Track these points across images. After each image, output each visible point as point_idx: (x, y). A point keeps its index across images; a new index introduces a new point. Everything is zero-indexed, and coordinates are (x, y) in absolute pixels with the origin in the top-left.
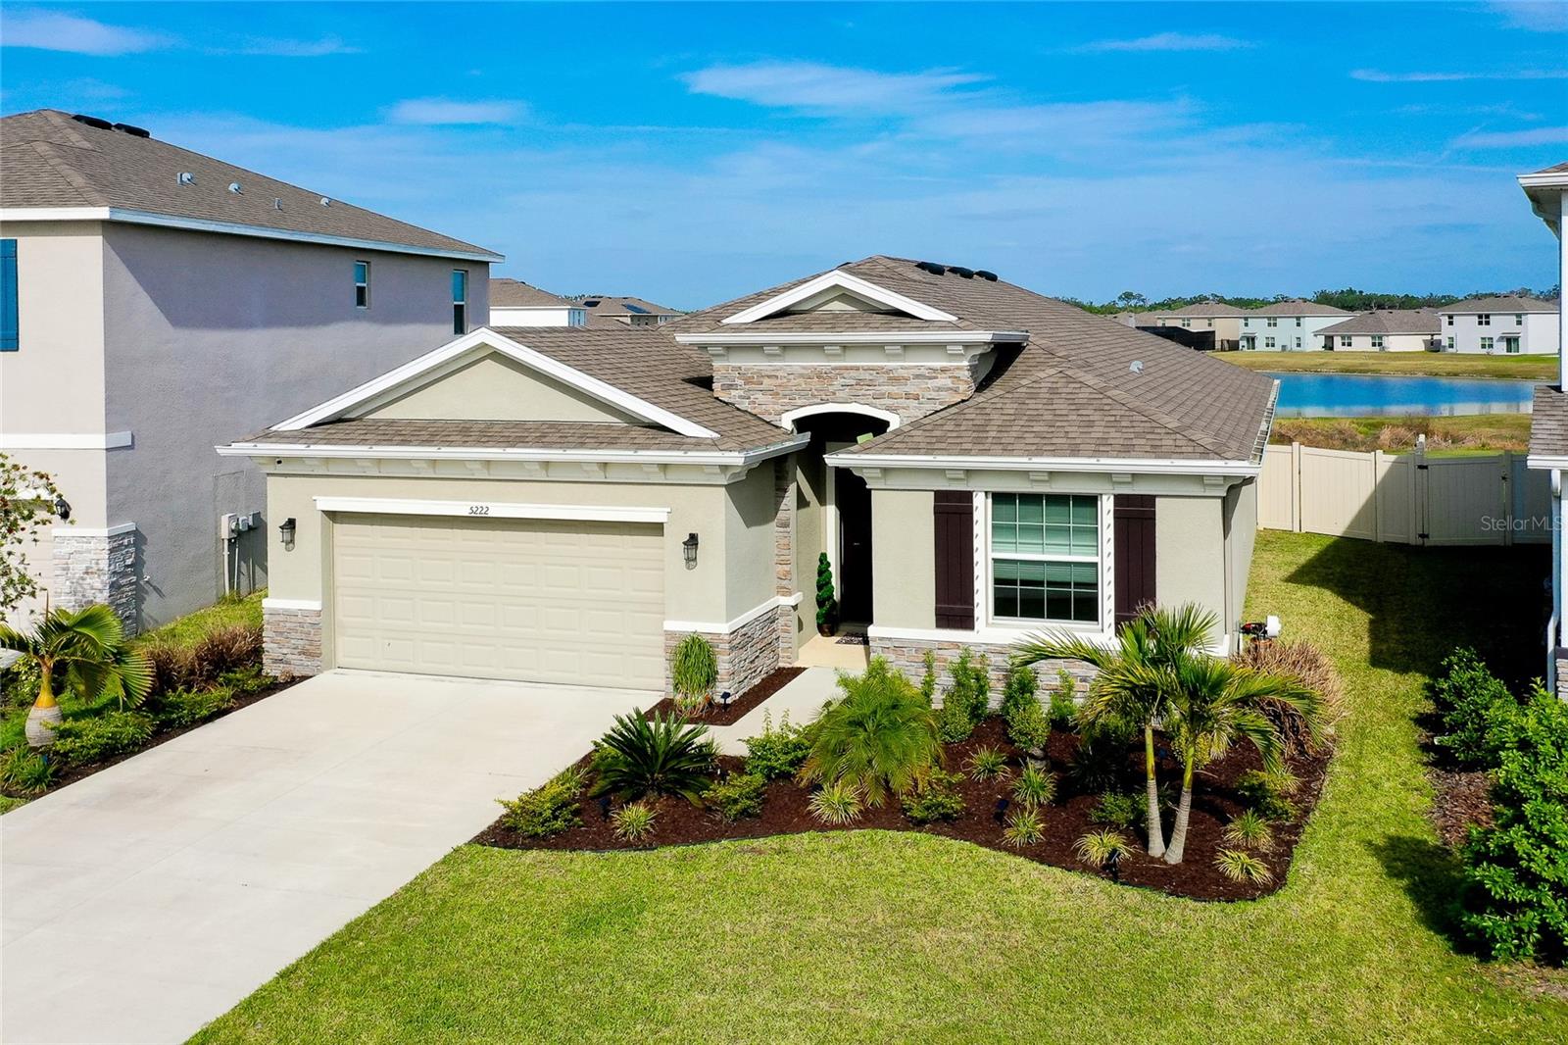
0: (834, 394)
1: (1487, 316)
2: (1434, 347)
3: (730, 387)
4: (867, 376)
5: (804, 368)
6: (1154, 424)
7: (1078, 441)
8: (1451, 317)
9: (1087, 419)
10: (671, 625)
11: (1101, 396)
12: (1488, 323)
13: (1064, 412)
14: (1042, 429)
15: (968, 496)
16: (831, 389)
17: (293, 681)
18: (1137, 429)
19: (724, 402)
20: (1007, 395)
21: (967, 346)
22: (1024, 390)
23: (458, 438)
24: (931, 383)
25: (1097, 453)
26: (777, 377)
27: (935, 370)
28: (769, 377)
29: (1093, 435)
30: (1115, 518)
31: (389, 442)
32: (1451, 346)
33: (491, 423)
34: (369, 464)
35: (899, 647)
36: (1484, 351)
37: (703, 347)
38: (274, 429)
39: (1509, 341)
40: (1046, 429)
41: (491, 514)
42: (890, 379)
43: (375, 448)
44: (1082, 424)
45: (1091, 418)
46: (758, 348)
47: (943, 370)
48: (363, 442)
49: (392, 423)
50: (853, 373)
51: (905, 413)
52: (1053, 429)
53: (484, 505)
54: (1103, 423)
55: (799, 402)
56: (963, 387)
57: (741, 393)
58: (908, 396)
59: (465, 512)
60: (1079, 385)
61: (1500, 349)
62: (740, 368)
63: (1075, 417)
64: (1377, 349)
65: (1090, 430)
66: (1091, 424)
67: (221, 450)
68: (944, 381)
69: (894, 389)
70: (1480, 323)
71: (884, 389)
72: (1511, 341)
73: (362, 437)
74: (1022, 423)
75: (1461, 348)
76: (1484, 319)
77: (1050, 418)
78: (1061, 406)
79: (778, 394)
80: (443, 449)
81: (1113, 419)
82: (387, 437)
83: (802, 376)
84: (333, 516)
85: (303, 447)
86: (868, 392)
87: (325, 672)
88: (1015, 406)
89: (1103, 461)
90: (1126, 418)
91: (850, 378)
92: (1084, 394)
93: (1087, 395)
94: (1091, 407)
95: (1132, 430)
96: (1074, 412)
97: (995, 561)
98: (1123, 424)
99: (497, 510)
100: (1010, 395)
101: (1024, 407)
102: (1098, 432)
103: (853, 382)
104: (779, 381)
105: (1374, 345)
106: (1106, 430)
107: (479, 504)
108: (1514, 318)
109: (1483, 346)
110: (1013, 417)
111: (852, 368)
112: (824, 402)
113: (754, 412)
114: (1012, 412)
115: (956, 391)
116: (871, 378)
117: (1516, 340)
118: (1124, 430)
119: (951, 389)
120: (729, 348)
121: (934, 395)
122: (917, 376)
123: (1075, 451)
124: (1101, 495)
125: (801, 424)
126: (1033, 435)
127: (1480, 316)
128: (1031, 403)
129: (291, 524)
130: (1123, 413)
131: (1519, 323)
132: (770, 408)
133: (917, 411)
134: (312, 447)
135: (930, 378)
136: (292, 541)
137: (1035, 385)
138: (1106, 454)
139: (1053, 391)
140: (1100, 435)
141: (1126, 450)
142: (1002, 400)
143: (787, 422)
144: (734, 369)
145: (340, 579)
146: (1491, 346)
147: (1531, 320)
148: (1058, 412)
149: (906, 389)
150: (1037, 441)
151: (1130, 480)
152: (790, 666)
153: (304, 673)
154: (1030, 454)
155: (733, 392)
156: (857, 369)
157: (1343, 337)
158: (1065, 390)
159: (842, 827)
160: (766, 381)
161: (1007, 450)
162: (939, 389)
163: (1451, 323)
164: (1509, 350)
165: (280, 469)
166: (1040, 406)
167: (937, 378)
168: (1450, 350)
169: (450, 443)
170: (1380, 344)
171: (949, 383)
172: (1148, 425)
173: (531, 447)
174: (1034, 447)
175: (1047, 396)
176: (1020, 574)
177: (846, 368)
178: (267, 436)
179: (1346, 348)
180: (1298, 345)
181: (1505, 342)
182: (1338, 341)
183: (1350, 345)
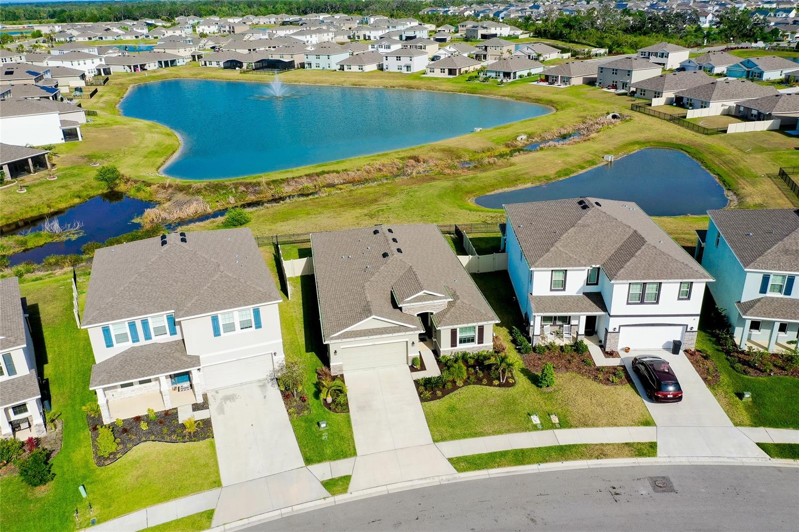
1: (400, 57)
2: (381, 68)
8: (387, 57)
12: (400, 60)
15: (456, 329)
19: (404, 313)
26: (414, 308)
32: (387, 68)
35: (445, 351)
36: (399, 71)
39: (407, 67)
55: (418, 311)
58: (437, 308)
61: (404, 70)
62: (407, 308)
64: (361, 71)
69: (434, 308)
70: (397, 60)
72: (408, 67)
75: (391, 69)
76: (398, 58)
79: (415, 311)
83: (419, 308)
96: (469, 312)
97: (460, 337)
98: (478, 315)
103: (428, 308)
108: (409, 58)
109: (399, 69)
112: (423, 311)
113: (410, 314)
114: (459, 313)
117: (410, 66)
121: (442, 308)
122: (439, 306)
124: (476, 327)
127: (397, 57)
131: (411, 60)
132: (413, 313)
133: (439, 311)
140: (475, 318)
143: (416, 315)
146: (401, 69)
147: (414, 59)
150: (467, 320)
155: (406, 311)
157: (348, 65)
163: (387, 60)
164: (407, 71)
168: (387, 70)
171: (444, 306)
172: (481, 314)
176: (463, 338)
179: (349, 70)
180: (329, 67)
181: (406, 68)
182: (345, 67)
183: (350, 69)
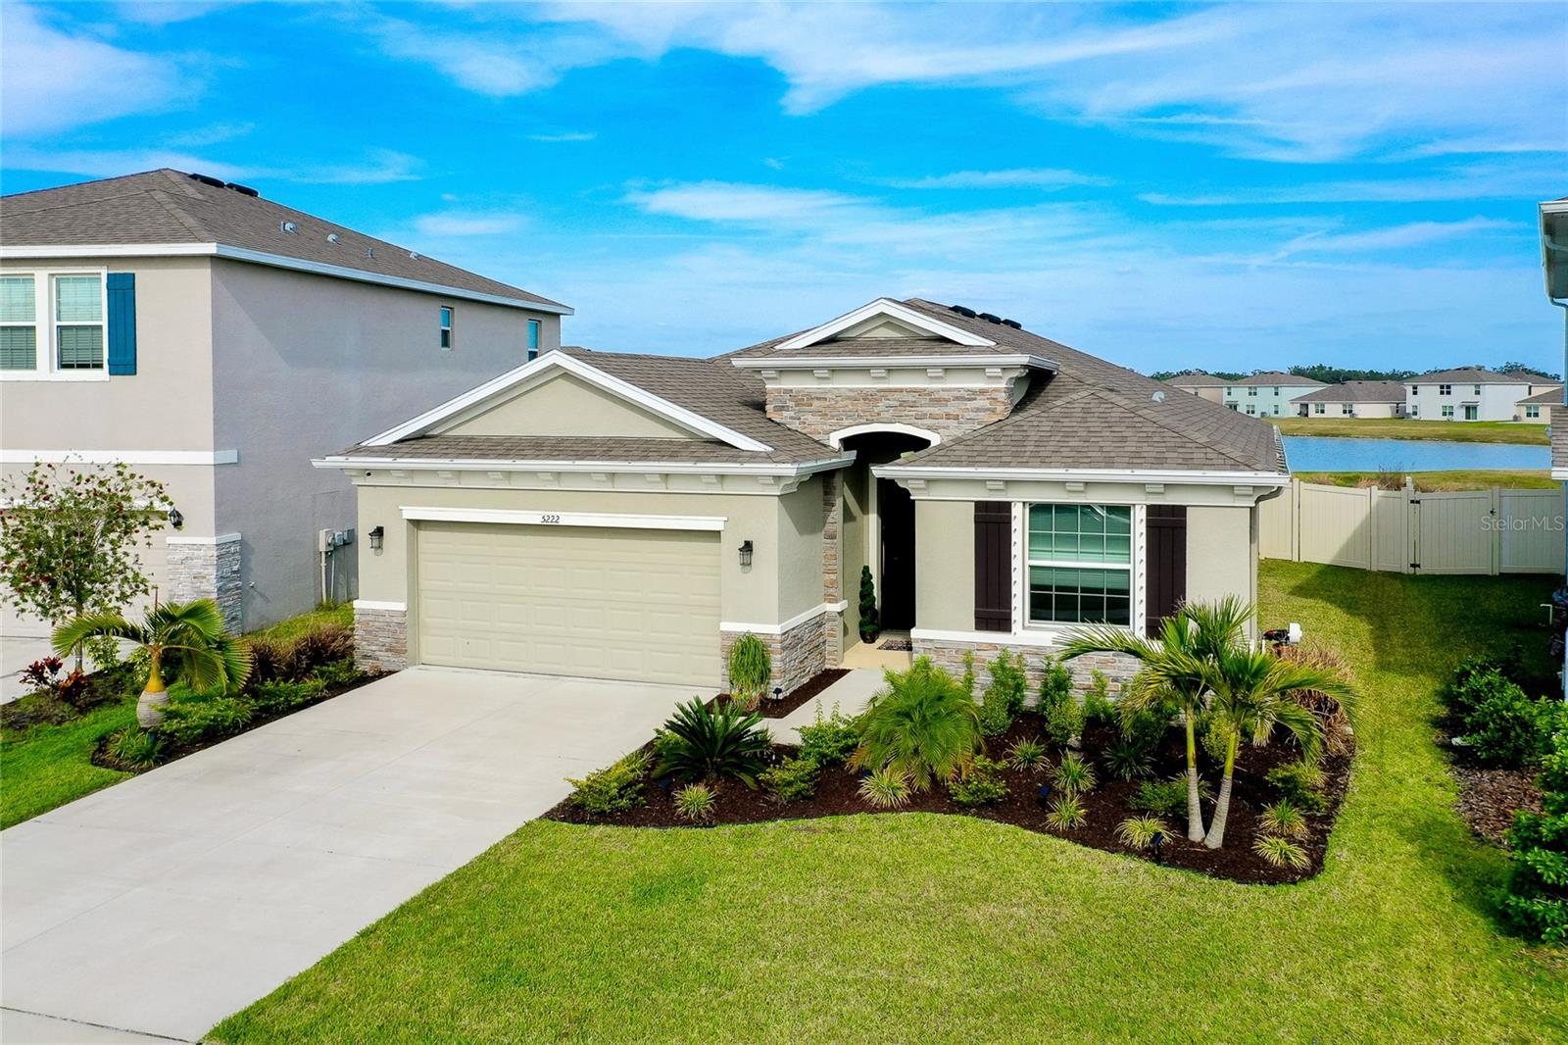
0: (879, 414)
1: (1449, 387)
2: (1400, 415)
3: (782, 408)
4: (910, 398)
5: (851, 390)
6: (1185, 440)
7: (1113, 454)
8: (1415, 389)
9: (1120, 434)
10: (726, 626)
11: (1132, 415)
12: (1449, 393)
13: (1099, 429)
14: (1076, 444)
15: (1006, 507)
16: (876, 410)
17: (381, 675)
18: (1168, 444)
19: (777, 423)
20: (1042, 415)
21: (1005, 369)
22: (1058, 409)
23: (530, 452)
24: (970, 405)
25: (1131, 465)
26: (826, 399)
27: (974, 392)
28: (818, 399)
29: (1126, 449)
30: (1147, 527)
31: (469, 455)
32: (1415, 413)
33: (563, 440)
34: (450, 476)
35: (940, 648)
36: (1445, 418)
37: (758, 370)
38: (363, 444)
39: (1468, 409)
40: (1081, 444)
41: (561, 523)
42: (931, 400)
43: (455, 461)
44: (1115, 439)
45: (1124, 434)
46: (808, 371)
47: (983, 392)
48: (445, 455)
49: (470, 439)
50: (897, 395)
51: (947, 432)
52: (1087, 444)
53: (555, 514)
54: (1136, 439)
55: (846, 423)
56: (1000, 408)
57: (792, 414)
58: (948, 416)
59: (538, 521)
60: (1110, 406)
61: (1460, 416)
62: (791, 391)
63: (1108, 434)
64: (1347, 415)
65: (1124, 444)
66: (1124, 440)
67: (317, 463)
68: (982, 402)
69: (935, 410)
70: (1442, 393)
71: (926, 410)
72: (1470, 409)
73: (444, 451)
74: (1058, 438)
75: (1423, 416)
76: (1446, 390)
77: (1085, 434)
78: (1094, 424)
79: (826, 415)
80: (518, 462)
81: (1145, 435)
82: (467, 452)
83: (849, 398)
84: (417, 524)
85: (390, 460)
86: (911, 413)
87: (410, 668)
88: (1052, 424)
89: (1137, 472)
90: (1157, 434)
91: (895, 400)
92: (1116, 414)
93: (1118, 415)
94: (1123, 424)
95: (1163, 445)
96: (1109, 429)
97: (1032, 567)
98: (1155, 439)
99: (566, 519)
100: (1046, 415)
101: (1060, 424)
102: (1131, 446)
103: (897, 403)
104: (828, 403)
105: (1345, 412)
106: (1139, 445)
107: (551, 513)
108: (1473, 388)
109: (1444, 414)
110: (1049, 434)
111: (895, 390)
112: (869, 422)
113: (803, 431)
114: (1048, 429)
115: (993, 411)
116: (914, 399)
117: (1475, 408)
118: (1156, 445)
119: (988, 409)
120: (782, 371)
121: (972, 415)
122: (957, 398)
123: (1109, 463)
124: (1134, 505)
125: (848, 443)
126: (1068, 449)
127: (1442, 387)
128: (1066, 422)
129: (379, 532)
130: (1154, 430)
131: (1478, 393)
132: (819, 428)
133: (956, 430)
134: (399, 460)
135: (969, 400)
136: (380, 547)
137: (1068, 405)
138: (1140, 466)
139: (1086, 411)
140: (1134, 449)
141: (1159, 462)
142: (1038, 419)
143: (834, 441)
144: (786, 391)
145: (424, 583)
146: (1451, 413)
147: (1489, 391)
148: (1092, 429)
149: (947, 410)
150: (1072, 454)
151: (1162, 490)
152: (836, 668)
153: (391, 669)
154: (1068, 466)
155: (785, 414)
156: (901, 390)
157: (1317, 405)
158: (1096, 410)
159: (892, 809)
160: (816, 403)
161: (1044, 462)
162: (978, 410)
163: (1415, 393)
164: (1468, 417)
165: (370, 481)
166: (1075, 424)
167: (975, 399)
168: (1414, 417)
169: (524, 457)
170: (1350, 412)
171: (986, 404)
172: (1179, 440)
173: (598, 460)
174: (1070, 460)
175: (1081, 415)
176: (1054, 580)
177: (890, 391)
178: (358, 450)
179: (1320, 415)
180: (1276, 412)
181: (1464, 410)
182: (1312, 408)
183: (1323, 412)
